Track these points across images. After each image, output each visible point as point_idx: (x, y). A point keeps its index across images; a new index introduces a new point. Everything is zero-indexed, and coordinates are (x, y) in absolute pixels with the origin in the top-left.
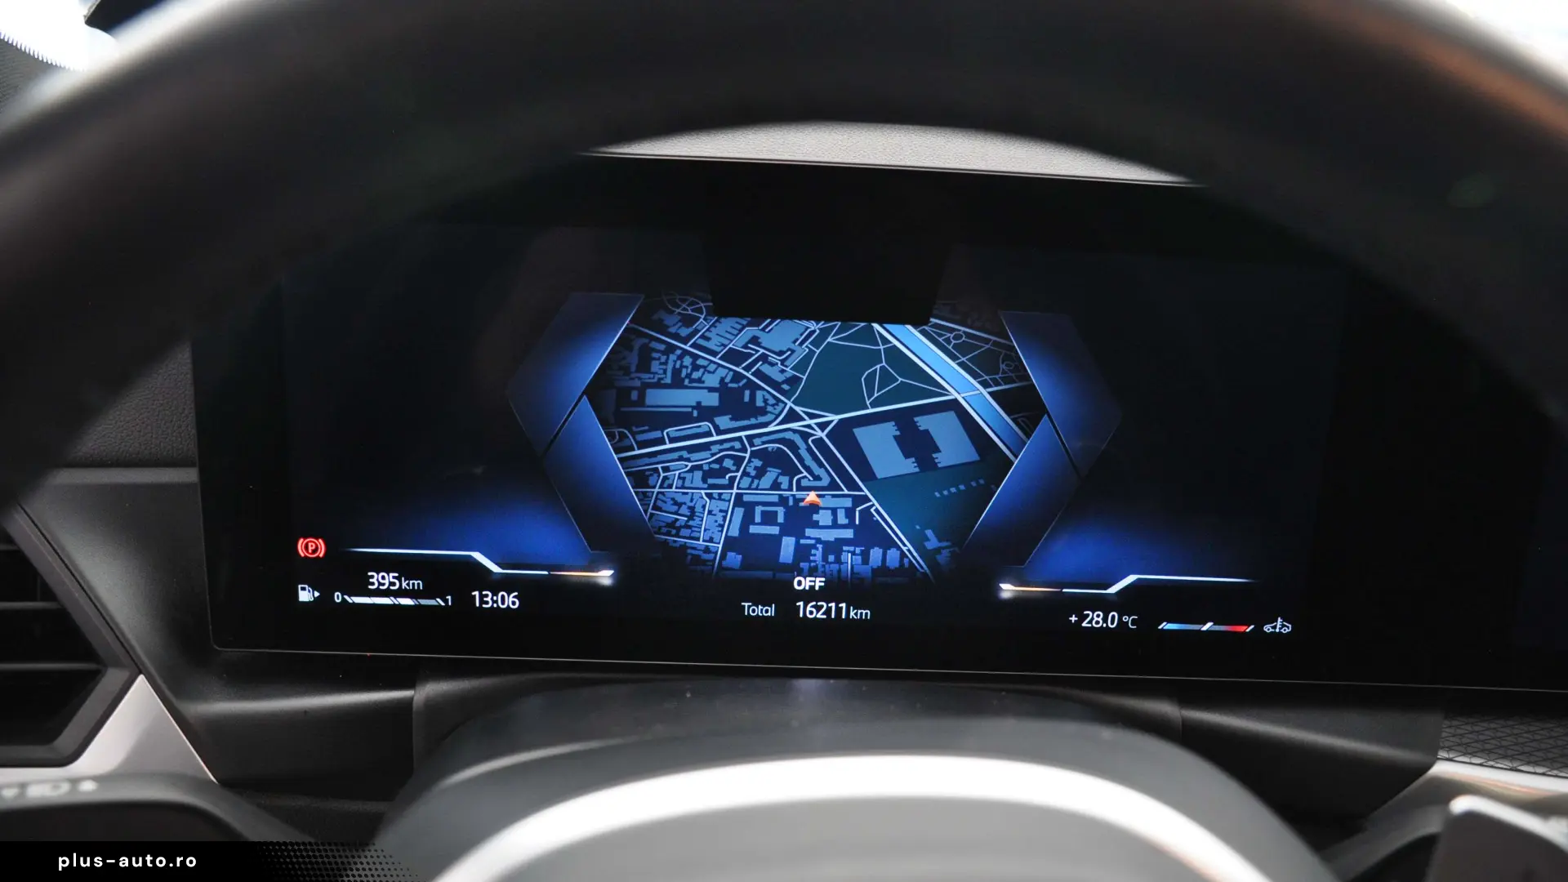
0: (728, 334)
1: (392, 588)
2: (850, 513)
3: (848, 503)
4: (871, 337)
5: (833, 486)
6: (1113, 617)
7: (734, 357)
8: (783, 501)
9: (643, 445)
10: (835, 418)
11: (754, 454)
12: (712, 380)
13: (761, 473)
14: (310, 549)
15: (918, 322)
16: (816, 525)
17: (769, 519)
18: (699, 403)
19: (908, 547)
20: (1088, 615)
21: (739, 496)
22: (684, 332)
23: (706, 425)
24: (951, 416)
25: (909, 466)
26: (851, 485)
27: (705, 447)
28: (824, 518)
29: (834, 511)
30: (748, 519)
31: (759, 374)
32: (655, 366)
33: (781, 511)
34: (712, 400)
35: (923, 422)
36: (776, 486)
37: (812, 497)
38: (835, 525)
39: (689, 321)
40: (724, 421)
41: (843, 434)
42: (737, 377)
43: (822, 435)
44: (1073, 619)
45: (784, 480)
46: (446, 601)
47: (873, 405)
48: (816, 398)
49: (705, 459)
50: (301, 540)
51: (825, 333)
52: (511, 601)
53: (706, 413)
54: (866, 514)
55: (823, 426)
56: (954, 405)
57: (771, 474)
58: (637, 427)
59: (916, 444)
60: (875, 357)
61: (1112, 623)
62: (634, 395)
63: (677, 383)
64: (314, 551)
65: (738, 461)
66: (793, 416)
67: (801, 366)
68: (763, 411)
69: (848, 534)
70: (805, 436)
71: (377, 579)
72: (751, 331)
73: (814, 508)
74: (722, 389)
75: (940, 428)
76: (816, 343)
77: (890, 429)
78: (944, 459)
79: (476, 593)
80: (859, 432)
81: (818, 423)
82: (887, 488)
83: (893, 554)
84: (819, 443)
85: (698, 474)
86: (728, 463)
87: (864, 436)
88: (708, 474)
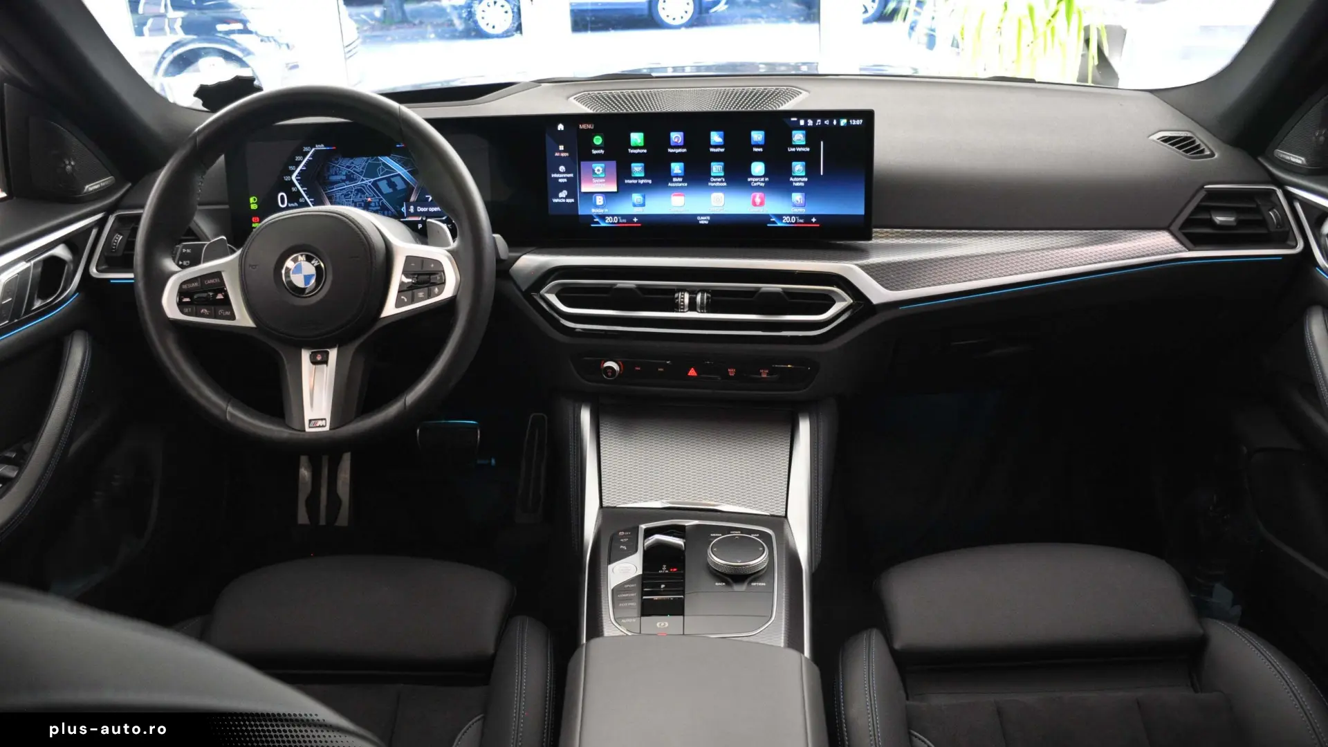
0: (347, 162)
2: (379, 203)
3: (378, 200)
4: (378, 160)
5: (374, 196)
7: (348, 167)
8: (363, 201)
9: (330, 189)
10: (372, 180)
11: (355, 190)
12: (344, 173)
13: (357, 194)
14: (255, 220)
15: (388, 155)
16: (371, 206)
17: (361, 206)
18: (341, 179)
19: (393, 210)
21: (353, 201)
22: (336, 162)
23: (344, 184)
24: (399, 177)
25: (391, 190)
26: (378, 196)
27: (344, 189)
28: (373, 204)
29: (375, 202)
31: (354, 171)
32: (331, 171)
33: (363, 204)
34: (344, 178)
35: (393, 179)
36: (361, 197)
37: (369, 199)
38: (376, 206)
39: (338, 159)
40: (347, 182)
41: (375, 183)
42: (349, 172)
43: (370, 184)
45: (363, 196)
47: (381, 175)
48: (368, 175)
49: (345, 192)
50: (253, 218)
51: (368, 160)
53: (344, 181)
54: (382, 203)
55: (370, 182)
56: (399, 175)
57: (360, 194)
58: (328, 185)
59: (391, 184)
60: (379, 165)
62: (326, 178)
63: (336, 174)
65: (352, 192)
66: (363, 180)
67: (363, 168)
68: (356, 180)
69: (379, 208)
70: (366, 185)
72: (351, 161)
73: (370, 202)
74: (346, 175)
75: (397, 180)
76: (366, 162)
77: (385, 182)
78: (399, 188)
80: (378, 183)
81: (368, 181)
82: (387, 196)
83: (390, 212)
84: (369, 186)
85: (343, 196)
86: (349, 193)
87: (380, 184)
88: (345, 195)
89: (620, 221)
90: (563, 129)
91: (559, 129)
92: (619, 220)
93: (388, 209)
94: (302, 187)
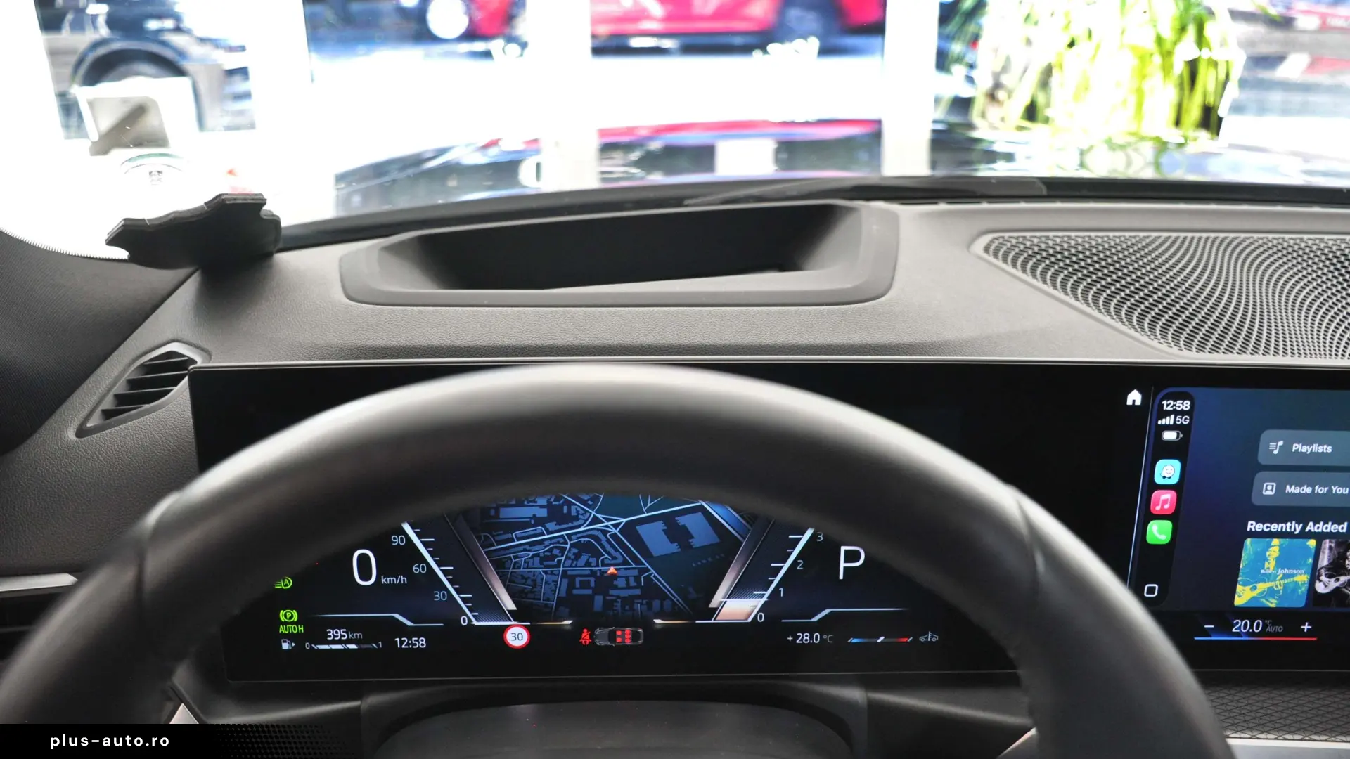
1: (343, 638)
2: (637, 579)
3: (636, 573)
5: (625, 562)
6: (817, 636)
8: (593, 573)
9: (499, 543)
10: (624, 520)
11: (572, 546)
12: (543, 500)
13: (577, 556)
14: (288, 617)
16: (616, 588)
17: (585, 585)
18: (534, 516)
19: (677, 598)
20: (800, 636)
21: (564, 572)
23: (540, 528)
24: (699, 515)
25: (674, 548)
26: (637, 562)
27: (541, 542)
28: (621, 582)
29: (627, 578)
30: (571, 586)
31: (572, 496)
33: (592, 580)
34: (543, 513)
35: (682, 520)
36: (588, 564)
37: (612, 570)
38: (628, 587)
40: (551, 526)
41: (629, 529)
42: (559, 497)
43: (614, 531)
44: (790, 638)
45: (593, 560)
46: (378, 645)
47: (648, 511)
48: (610, 509)
49: (541, 550)
50: (282, 611)
52: (422, 643)
53: (541, 522)
54: (648, 579)
55: (616, 526)
56: (700, 508)
57: (585, 557)
58: (495, 532)
59: (677, 533)
61: (816, 640)
62: (493, 512)
63: (520, 503)
64: (291, 618)
65: (562, 550)
66: (596, 521)
68: (577, 518)
69: (638, 592)
70: (604, 532)
71: (332, 633)
73: (613, 576)
74: (549, 506)
75: (693, 523)
77: (660, 525)
78: (697, 542)
79: (398, 639)
80: (639, 528)
81: (613, 524)
82: (661, 563)
83: (667, 604)
84: (614, 536)
85: (537, 559)
86: (556, 552)
87: (642, 530)
88: (544, 559)
89: (1269, 629)
90: (1138, 402)
91: (1129, 402)
92: (1265, 626)
93: (663, 596)
94: (419, 535)
